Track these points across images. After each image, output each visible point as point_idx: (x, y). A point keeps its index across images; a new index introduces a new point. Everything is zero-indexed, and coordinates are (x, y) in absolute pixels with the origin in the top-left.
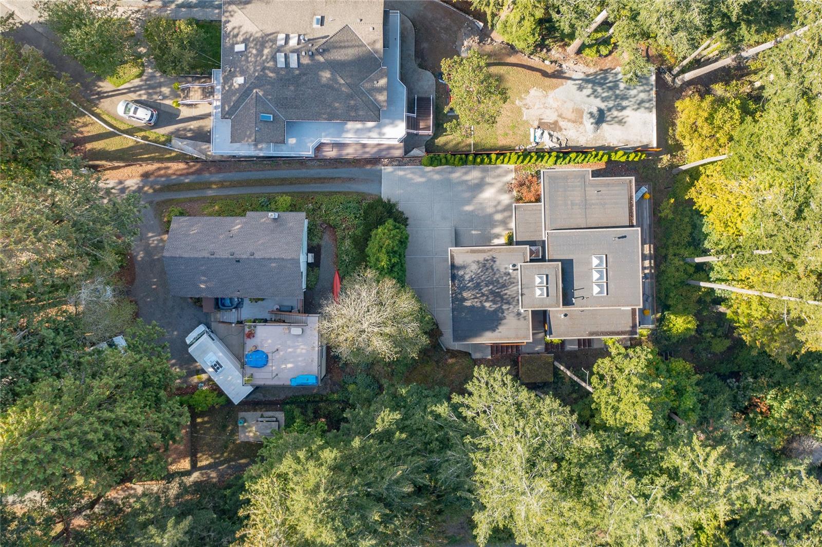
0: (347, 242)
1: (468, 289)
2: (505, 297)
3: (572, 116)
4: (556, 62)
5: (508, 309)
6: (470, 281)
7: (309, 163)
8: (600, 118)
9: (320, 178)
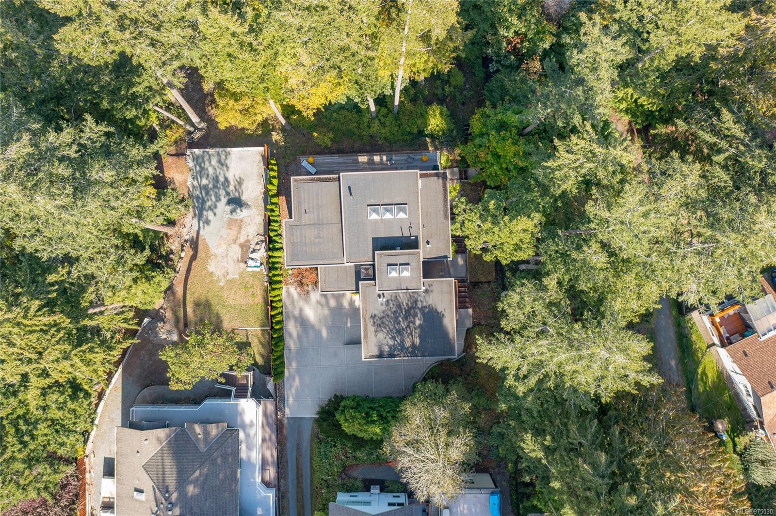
0: (359, 454)
1: (402, 341)
2: (410, 305)
3: (235, 229)
4: (183, 246)
5: (422, 301)
6: (395, 340)
7: (282, 489)
8: (236, 202)
9: (298, 478)
